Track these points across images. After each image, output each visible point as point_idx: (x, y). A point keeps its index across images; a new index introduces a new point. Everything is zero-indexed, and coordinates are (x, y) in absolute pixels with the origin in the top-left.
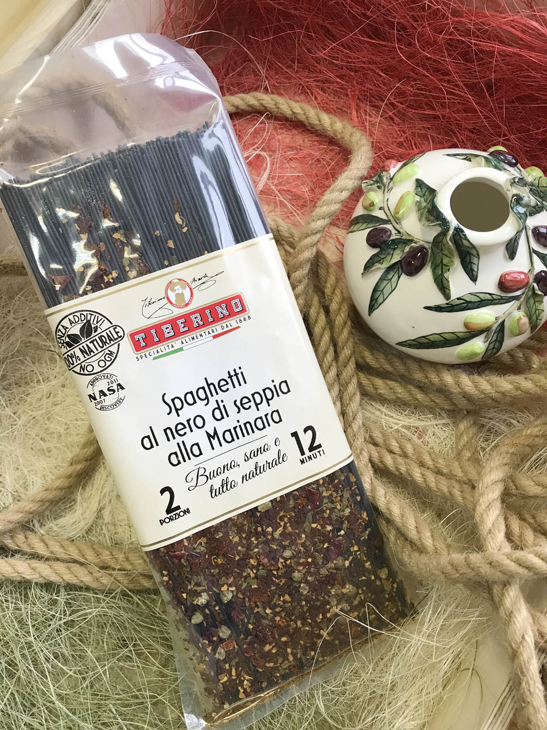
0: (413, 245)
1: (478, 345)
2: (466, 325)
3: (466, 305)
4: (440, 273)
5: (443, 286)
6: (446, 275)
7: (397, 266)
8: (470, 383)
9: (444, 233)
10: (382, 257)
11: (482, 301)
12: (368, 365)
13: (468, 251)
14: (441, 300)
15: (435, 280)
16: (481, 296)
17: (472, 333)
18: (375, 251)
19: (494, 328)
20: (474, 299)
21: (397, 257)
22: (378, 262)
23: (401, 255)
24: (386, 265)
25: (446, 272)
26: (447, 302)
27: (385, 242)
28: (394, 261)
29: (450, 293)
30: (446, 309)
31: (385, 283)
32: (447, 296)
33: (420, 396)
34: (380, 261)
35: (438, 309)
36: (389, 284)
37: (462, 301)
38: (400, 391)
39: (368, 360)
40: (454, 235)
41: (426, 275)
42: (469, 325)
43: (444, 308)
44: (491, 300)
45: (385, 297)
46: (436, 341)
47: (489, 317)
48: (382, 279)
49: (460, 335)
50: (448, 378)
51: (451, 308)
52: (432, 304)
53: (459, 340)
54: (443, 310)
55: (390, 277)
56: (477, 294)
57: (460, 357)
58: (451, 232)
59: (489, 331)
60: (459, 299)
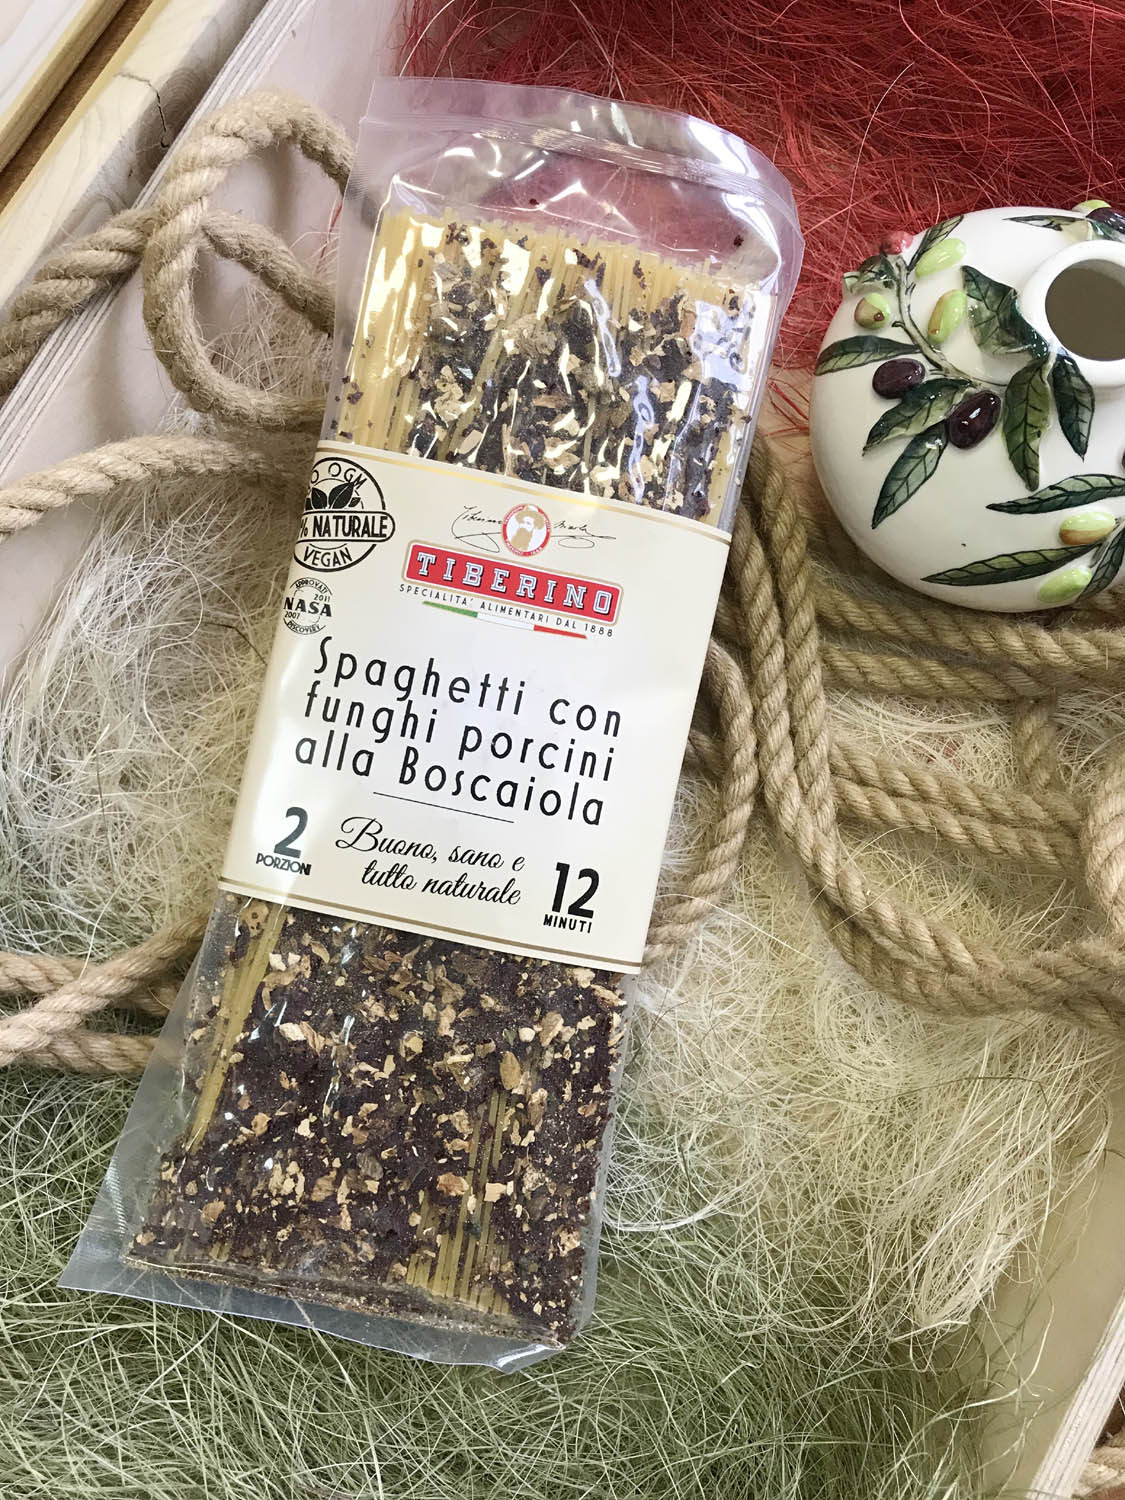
0: (970, 390)
1: (1079, 572)
2: (1064, 535)
3: (1063, 498)
4: (1022, 440)
5: (1024, 464)
6: (1033, 444)
7: (937, 431)
8: (1056, 647)
9: (1037, 366)
10: (909, 414)
11: (1094, 489)
12: (852, 626)
13: (1075, 399)
14: (1018, 491)
15: (1011, 456)
16: (1092, 480)
17: (1071, 548)
18: (890, 405)
19: (1110, 540)
20: (1080, 487)
21: (938, 415)
22: (897, 425)
23: (946, 410)
24: (915, 429)
25: (1033, 439)
26: (1031, 494)
27: (911, 387)
28: (931, 423)
29: (1037, 478)
30: (1028, 509)
31: (913, 463)
32: (1031, 482)
33: (947, 680)
34: (905, 422)
35: (1014, 508)
36: (921, 466)
37: (1058, 492)
38: (912, 673)
39: (852, 618)
40: (1056, 370)
41: (994, 447)
42: (1069, 535)
43: (1025, 506)
44: (1107, 488)
45: (911, 491)
46: (1003, 569)
47: (1102, 518)
48: (903, 459)
49: (1049, 555)
50: (1013, 641)
51: (1038, 505)
52: (1002, 499)
53: (1044, 564)
54: (1022, 509)
55: (922, 452)
56: (1085, 478)
57: (1043, 596)
58: (1051, 363)
59: (1100, 545)
60: (1052, 488)
